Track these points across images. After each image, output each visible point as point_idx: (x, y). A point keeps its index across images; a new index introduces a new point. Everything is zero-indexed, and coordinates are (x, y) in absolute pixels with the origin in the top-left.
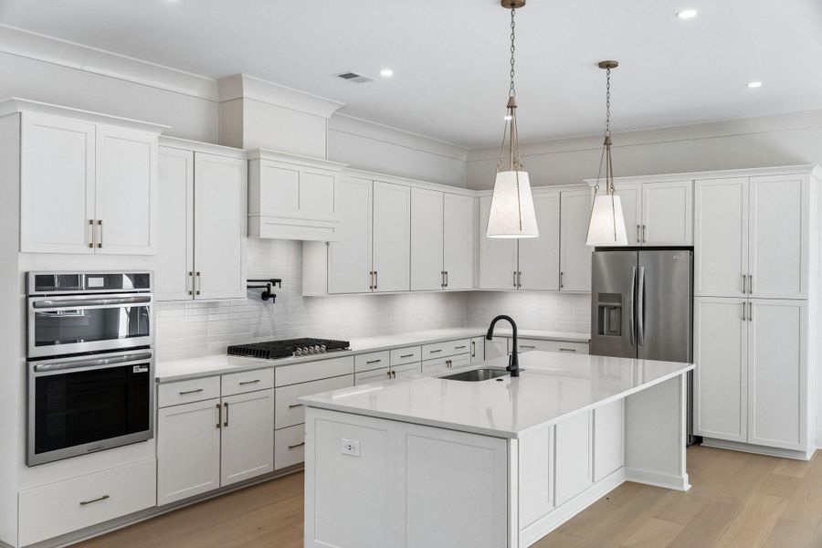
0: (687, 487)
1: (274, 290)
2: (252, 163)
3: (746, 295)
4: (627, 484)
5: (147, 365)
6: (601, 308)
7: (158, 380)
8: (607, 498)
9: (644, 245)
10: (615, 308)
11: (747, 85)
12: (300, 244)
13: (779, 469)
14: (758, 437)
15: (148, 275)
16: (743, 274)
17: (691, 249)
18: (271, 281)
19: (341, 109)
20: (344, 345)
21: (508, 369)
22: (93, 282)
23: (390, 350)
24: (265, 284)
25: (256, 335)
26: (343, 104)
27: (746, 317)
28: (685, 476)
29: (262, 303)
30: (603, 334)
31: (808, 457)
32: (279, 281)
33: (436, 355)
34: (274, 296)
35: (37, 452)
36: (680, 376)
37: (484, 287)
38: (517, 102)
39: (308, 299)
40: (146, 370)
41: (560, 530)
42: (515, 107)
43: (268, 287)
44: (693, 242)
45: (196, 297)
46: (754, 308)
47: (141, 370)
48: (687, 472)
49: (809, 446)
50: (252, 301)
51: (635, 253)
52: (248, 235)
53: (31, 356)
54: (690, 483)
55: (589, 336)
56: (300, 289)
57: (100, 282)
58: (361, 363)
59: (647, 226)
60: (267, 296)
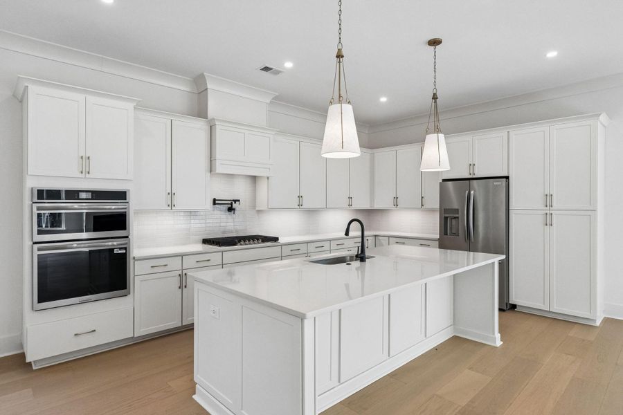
0: (499, 343)
1: (234, 206)
2: (213, 127)
3: (548, 208)
4: (455, 338)
5: (125, 249)
6: (446, 218)
7: (134, 258)
8: (436, 349)
9: (474, 177)
10: (455, 218)
11: (545, 56)
12: (254, 179)
13: (574, 332)
14: (558, 307)
15: (125, 192)
16: (546, 193)
17: (507, 178)
18: (233, 201)
19: (276, 98)
20: (276, 239)
21: (357, 256)
22: (83, 195)
23: (307, 243)
24: (230, 202)
25: (224, 232)
26: (277, 94)
27: (548, 223)
28: (498, 336)
29: (228, 213)
30: (447, 234)
31: (598, 323)
32: (239, 201)
33: (340, 247)
34: (234, 209)
35: (39, 302)
36: (493, 263)
37: (376, 206)
38: (344, 53)
39: (259, 211)
40: (124, 251)
41: (393, 375)
42: (342, 57)
43: (232, 204)
44: (508, 172)
45: (173, 208)
46: (554, 217)
47: (120, 252)
48: (500, 332)
49: (598, 314)
50: (222, 213)
51: (468, 182)
52: (211, 171)
53: (34, 241)
54: (501, 340)
55: (438, 236)
56: (254, 207)
57: (89, 195)
58: (286, 250)
59: (476, 165)
60: (231, 209)
